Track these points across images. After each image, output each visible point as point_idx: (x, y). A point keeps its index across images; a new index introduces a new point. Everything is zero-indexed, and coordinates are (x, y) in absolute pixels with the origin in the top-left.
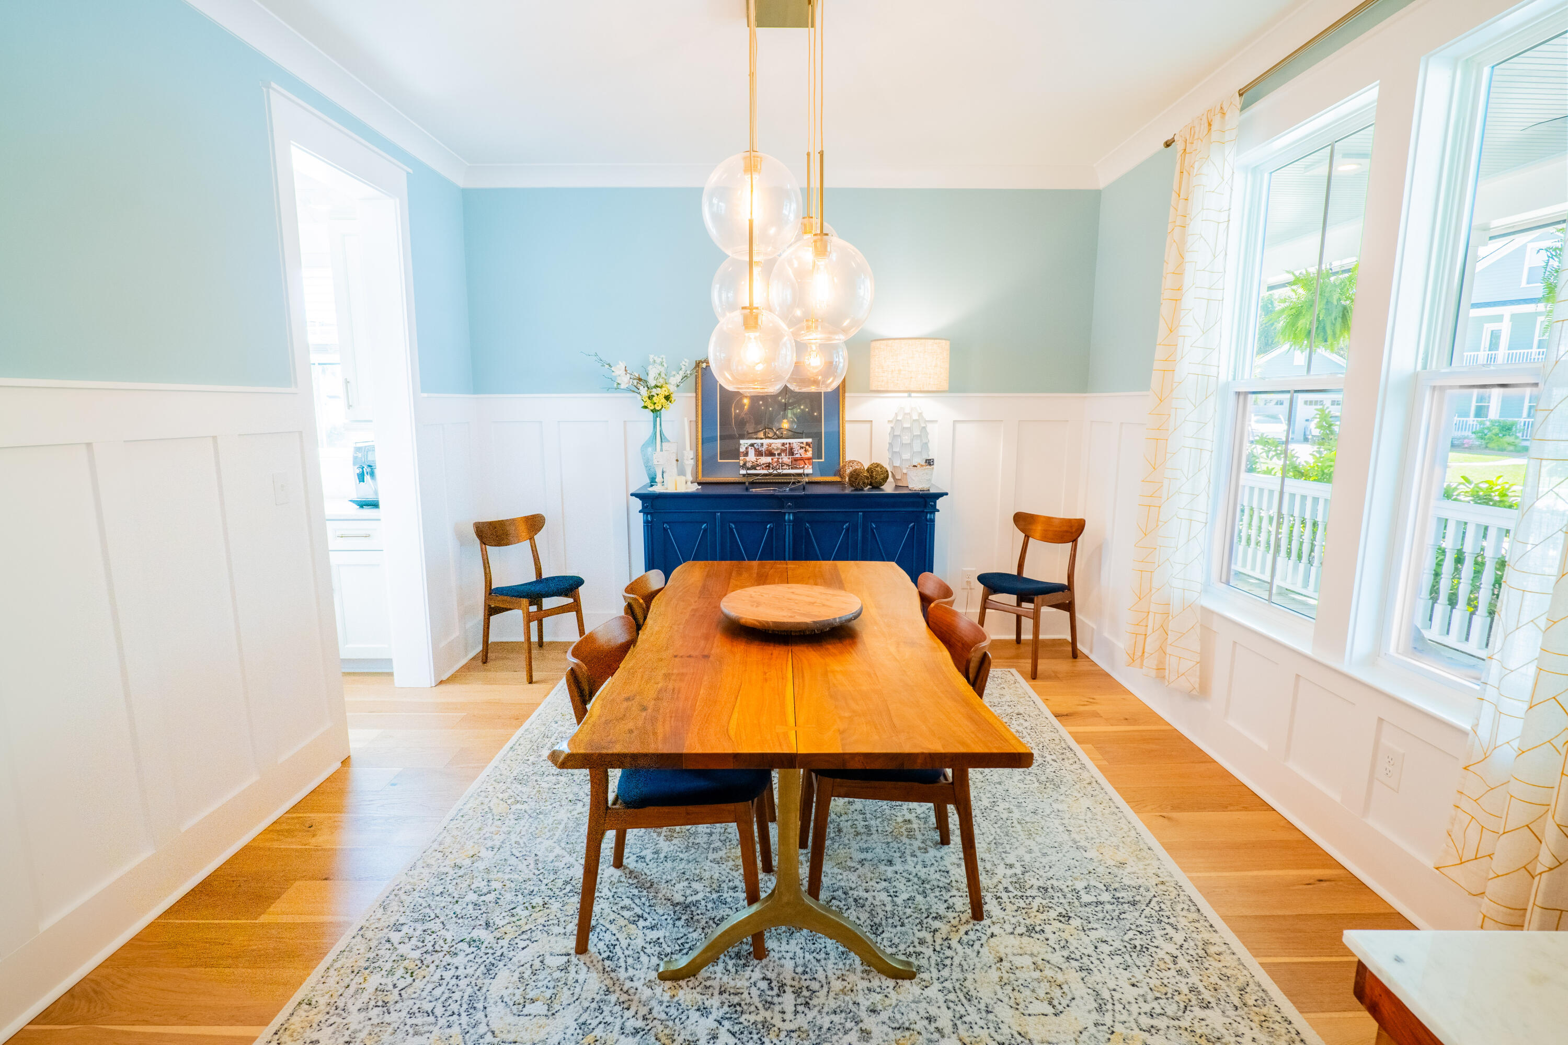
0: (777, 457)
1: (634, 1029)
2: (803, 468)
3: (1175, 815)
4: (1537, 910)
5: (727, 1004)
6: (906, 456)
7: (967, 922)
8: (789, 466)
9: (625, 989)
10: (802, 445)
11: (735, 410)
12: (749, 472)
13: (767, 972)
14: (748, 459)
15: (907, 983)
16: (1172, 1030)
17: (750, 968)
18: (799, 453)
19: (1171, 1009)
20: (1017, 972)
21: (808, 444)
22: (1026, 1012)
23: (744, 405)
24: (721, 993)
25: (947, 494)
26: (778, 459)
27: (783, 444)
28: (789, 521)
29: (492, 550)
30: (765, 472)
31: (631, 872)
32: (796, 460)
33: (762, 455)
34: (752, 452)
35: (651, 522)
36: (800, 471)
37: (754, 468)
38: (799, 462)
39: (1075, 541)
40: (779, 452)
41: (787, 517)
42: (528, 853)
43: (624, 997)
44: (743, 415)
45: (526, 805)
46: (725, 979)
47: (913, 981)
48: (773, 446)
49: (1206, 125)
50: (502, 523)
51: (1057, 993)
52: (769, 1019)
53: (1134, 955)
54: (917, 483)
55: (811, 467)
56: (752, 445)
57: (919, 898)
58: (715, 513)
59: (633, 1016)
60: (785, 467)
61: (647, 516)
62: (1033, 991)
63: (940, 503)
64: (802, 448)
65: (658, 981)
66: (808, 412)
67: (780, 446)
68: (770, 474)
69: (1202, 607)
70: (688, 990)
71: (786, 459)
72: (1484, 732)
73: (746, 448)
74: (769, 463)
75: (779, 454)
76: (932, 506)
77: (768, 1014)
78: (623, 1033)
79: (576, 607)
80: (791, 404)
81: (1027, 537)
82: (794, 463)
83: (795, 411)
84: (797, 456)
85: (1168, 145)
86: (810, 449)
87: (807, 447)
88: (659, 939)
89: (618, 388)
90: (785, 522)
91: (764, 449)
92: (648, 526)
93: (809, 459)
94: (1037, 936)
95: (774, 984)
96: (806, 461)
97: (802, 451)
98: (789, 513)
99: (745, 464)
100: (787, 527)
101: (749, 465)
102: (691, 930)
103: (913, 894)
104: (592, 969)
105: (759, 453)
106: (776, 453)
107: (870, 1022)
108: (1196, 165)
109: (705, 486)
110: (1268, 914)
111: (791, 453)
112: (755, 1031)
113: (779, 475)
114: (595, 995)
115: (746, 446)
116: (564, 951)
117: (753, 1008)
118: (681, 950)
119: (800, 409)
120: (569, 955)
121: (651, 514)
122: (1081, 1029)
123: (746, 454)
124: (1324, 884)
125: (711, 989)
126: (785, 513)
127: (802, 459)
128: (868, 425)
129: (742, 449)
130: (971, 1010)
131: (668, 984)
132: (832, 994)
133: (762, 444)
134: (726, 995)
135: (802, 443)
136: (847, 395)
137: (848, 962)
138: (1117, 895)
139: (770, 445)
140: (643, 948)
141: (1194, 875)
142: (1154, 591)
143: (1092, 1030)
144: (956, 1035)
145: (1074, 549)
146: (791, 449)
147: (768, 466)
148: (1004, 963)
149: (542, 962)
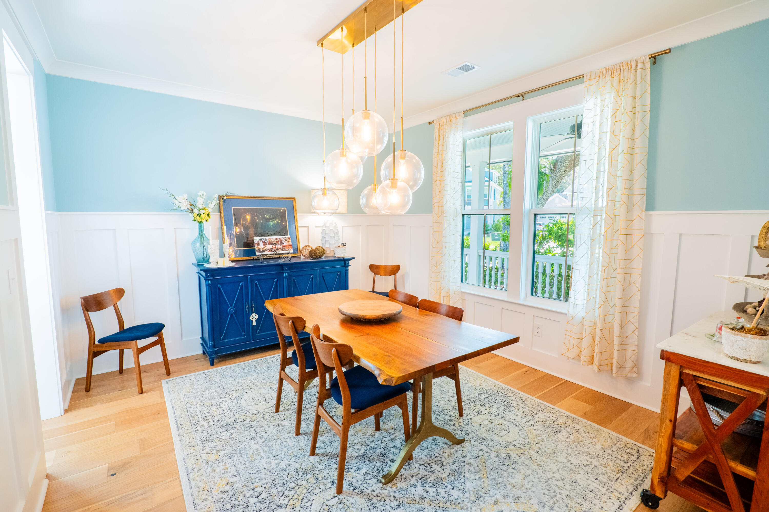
0: (274, 245)
1: (396, 505)
2: (289, 250)
3: (478, 365)
4: (598, 354)
5: (418, 480)
6: (332, 242)
7: (460, 418)
8: (281, 249)
9: (375, 495)
10: (286, 239)
11: (243, 222)
12: (263, 253)
13: (419, 463)
14: (260, 247)
15: (463, 444)
16: (536, 423)
17: (412, 464)
18: (285, 243)
19: (531, 418)
20: (488, 426)
21: (288, 238)
22: (502, 436)
23: (247, 219)
24: (412, 477)
25: (354, 258)
26: (275, 246)
27: (277, 239)
28: (286, 277)
29: (92, 315)
30: (271, 253)
31: (322, 454)
32: (284, 246)
33: (267, 245)
34: (261, 243)
35: (211, 285)
36: (288, 252)
37: (264, 251)
38: (286, 247)
39: (395, 274)
40: (275, 242)
41: (284, 275)
42: (258, 469)
43: (379, 498)
44: (247, 224)
45: (225, 450)
46: (407, 472)
47: (465, 442)
48: (271, 240)
49: (449, 120)
50: (100, 295)
51: (503, 427)
52: (437, 476)
53: (509, 408)
54: (340, 254)
55: (292, 249)
56: (261, 240)
57: (438, 417)
58: (248, 276)
59: (391, 502)
60: (279, 250)
61: (208, 282)
62: (497, 429)
63: (351, 262)
64: (286, 240)
65: (385, 486)
66: (280, 223)
67: (275, 240)
68: (273, 254)
69: (462, 292)
70: (399, 483)
71: (279, 246)
72: (571, 312)
73: (258, 241)
74: (271, 249)
75: (275, 244)
76: (347, 264)
77: (435, 475)
78: (394, 509)
79: (160, 342)
80: (272, 219)
81: (375, 274)
82: (283, 248)
83: (274, 222)
84: (284, 244)
85: (430, 123)
86: (290, 241)
87: (289, 240)
88: (366, 472)
89: (178, 209)
90: (283, 277)
91: (267, 241)
92: (209, 287)
93: (290, 245)
94: (481, 414)
95: (426, 465)
96: (289, 247)
97: (286, 242)
98: (286, 273)
99: (259, 249)
100: (285, 280)
101: (261, 250)
102: (375, 463)
103: (436, 417)
104: (353, 496)
105: (265, 244)
106: (274, 243)
107: (467, 460)
108: (446, 134)
109: (238, 262)
110: (524, 384)
111: (281, 243)
112: (438, 482)
113: (277, 254)
114: (367, 504)
115: (258, 240)
116: (332, 497)
117: (428, 476)
118: (379, 471)
119: (276, 221)
120: (336, 497)
121: (211, 280)
122: (518, 433)
123: (258, 244)
124: (528, 372)
125: (407, 478)
126: (283, 273)
127: (287, 246)
128: (306, 229)
129: (256, 242)
130: (488, 442)
131: (390, 485)
132: (447, 458)
133: (266, 239)
134: (414, 477)
135: (286, 238)
136: (298, 214)
137: (440, 446)
138: (489, 393)
139: (270, 239)
140: (365, 478)
141: (500, 380)
142: (442, 288)
143: (520, 432)
144: (492, 451)
145: (396, 277)
146: (281, 241)
147: (271, 250)
148: (482, 425)
149: (327, 505)
